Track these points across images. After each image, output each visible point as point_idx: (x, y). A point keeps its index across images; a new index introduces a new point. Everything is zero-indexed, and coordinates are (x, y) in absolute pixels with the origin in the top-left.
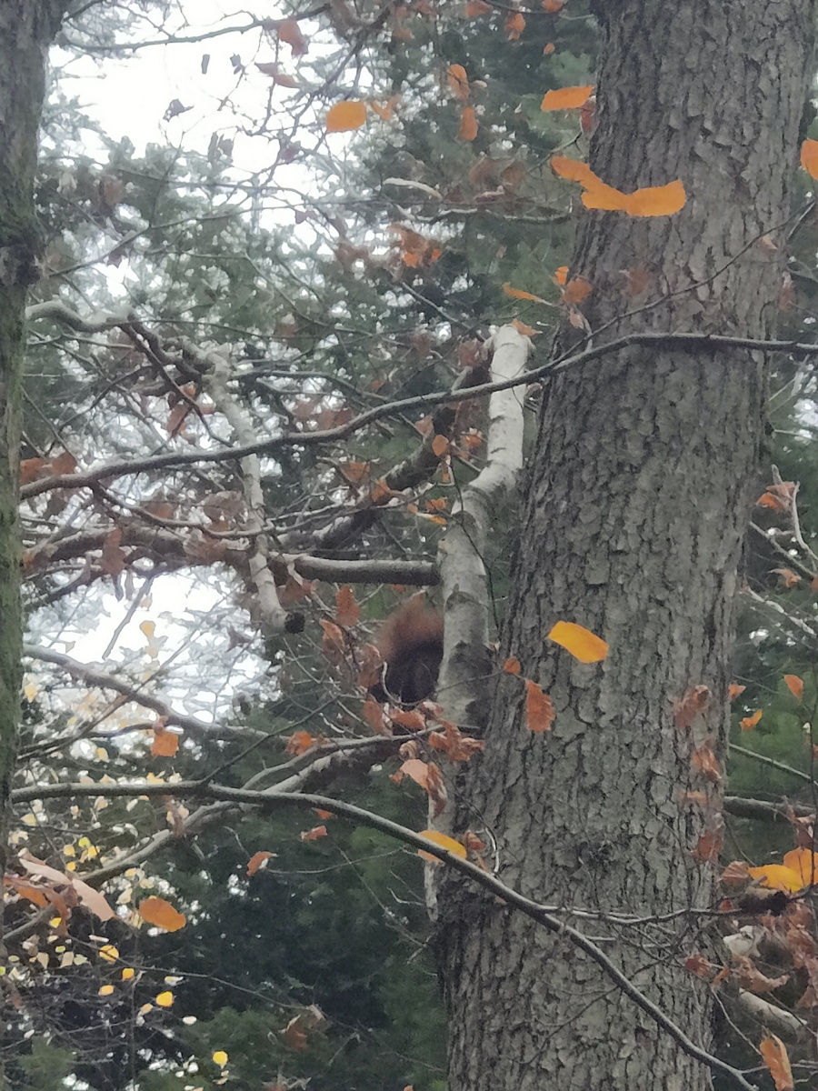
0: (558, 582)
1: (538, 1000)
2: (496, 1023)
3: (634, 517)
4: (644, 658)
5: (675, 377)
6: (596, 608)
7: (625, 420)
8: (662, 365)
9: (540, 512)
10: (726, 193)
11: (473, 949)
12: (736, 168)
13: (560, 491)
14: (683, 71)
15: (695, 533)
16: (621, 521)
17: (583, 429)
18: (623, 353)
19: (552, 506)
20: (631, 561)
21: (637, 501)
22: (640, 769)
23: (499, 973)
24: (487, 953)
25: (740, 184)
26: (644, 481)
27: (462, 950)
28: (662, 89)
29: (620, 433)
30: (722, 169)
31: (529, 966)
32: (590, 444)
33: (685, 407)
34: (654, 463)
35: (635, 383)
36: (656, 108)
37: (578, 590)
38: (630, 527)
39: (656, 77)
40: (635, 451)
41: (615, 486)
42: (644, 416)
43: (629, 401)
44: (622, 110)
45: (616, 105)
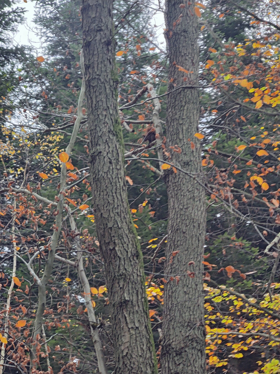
0: (175, 124)
1: (182, 185)
2: (176, 189)
3: (185, 113)
4: (189, 134)
5: (188, 92)
6: (181, 127)
7: (182, 99)
8: (186, 91)
9: (170, 113)
10: (191, 64)
11: (170, 178)
12: (192, 60)
13: (173, 110)
14: (183, 47)
15: (193, 115)
16: (183, 114)
17: (175, 101)
18: (180, 89)
19: (172, 112)
20: (186, 120)
21: (185, 111)
22: (191, 150)
23: (175, 181)
24: (173, 179)
25: (193, 63)
26: (186, 108)
27: (169, 178)
28: (180, 49)
29: (181, 101)
30: (190, 61)
31: (180, 180)
32: (177, 103)
33: (190, 96)
34: (187, 105)
35: (182, 94)
36: (180, 52)
37: (178, 125)
38: (184, 115)
39: (179, 48)
40: (184, 104)
41: (182, 109)
42: (184, 98)
43: (182, 96)
44: (174, 53)
45: (173, 52)
